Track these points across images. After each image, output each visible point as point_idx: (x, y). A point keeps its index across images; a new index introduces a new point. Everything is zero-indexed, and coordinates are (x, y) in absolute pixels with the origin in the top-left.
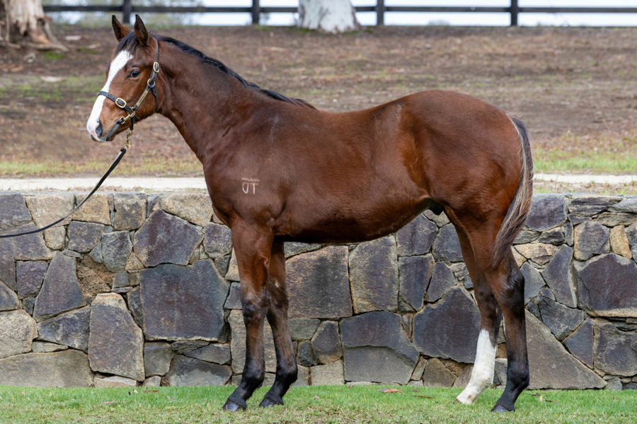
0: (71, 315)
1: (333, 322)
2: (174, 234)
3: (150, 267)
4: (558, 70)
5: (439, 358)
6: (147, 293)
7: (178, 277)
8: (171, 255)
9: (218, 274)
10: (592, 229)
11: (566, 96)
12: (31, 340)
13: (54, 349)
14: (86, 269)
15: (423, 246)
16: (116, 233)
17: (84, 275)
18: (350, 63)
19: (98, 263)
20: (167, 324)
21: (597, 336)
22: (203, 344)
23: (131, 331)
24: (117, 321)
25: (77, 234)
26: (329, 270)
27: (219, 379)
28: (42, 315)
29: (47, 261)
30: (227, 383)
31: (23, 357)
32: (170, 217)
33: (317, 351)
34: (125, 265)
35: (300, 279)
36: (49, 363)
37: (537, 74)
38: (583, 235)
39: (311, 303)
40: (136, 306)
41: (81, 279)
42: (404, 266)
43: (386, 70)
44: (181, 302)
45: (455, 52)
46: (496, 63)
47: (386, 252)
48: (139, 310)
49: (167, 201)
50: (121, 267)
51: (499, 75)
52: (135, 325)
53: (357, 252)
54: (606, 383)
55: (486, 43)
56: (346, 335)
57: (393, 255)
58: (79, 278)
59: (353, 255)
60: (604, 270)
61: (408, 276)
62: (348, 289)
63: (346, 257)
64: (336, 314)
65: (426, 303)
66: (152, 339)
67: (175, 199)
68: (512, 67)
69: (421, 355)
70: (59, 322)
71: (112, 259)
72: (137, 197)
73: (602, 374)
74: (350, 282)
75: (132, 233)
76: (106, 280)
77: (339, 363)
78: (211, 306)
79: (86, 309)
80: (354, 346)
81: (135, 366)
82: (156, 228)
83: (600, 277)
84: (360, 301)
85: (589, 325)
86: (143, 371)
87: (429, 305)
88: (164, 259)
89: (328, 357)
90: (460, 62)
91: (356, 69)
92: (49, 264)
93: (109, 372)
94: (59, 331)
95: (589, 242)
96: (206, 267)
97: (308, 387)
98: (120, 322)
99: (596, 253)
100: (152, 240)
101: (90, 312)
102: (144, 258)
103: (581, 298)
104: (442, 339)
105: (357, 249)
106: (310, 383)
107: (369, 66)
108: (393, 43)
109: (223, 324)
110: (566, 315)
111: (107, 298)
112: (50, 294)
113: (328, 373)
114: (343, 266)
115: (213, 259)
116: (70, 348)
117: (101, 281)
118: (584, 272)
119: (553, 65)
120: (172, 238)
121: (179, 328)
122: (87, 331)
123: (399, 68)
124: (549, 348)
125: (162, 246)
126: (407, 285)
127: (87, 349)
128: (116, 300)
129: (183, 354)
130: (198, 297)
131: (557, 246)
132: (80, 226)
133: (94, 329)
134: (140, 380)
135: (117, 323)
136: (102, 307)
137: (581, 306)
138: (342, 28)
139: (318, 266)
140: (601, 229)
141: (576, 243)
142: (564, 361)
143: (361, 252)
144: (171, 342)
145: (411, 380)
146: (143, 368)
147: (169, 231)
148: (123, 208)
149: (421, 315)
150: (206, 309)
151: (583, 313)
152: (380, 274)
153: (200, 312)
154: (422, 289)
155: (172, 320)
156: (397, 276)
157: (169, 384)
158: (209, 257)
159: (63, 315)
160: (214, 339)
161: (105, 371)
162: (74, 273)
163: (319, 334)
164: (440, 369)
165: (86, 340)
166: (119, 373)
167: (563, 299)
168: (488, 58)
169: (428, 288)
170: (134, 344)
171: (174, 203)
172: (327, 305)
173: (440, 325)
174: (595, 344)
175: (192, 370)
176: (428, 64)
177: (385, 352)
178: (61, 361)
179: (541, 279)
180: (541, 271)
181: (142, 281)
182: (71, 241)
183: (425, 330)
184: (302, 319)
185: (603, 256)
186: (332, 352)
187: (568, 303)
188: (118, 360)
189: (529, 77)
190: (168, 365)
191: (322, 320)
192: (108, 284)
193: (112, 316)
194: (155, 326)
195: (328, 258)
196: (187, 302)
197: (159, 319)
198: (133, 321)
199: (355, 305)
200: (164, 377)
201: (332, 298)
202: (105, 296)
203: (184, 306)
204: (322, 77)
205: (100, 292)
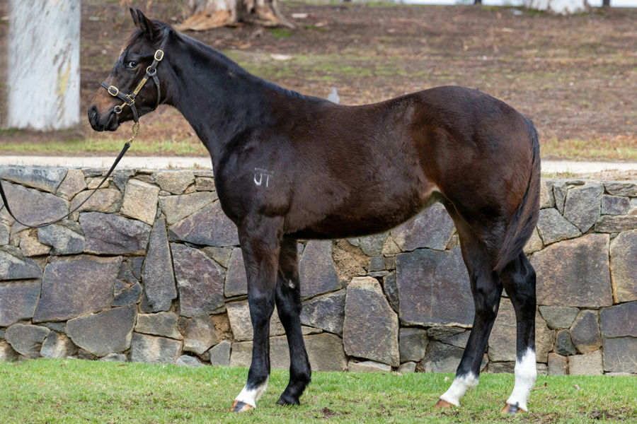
0: (326, 298)
1: (592, 312)
2: (432, 219)
3: (406, 251)
6: (404, 278)
7: (434, 262)
8: (428, 239)
13: (309, 332)
14: (342, 252)
17: (340, 258)
18: (583, 46)
19: (354, 247)
20: (424, 309)
22: (459, 330)
23: (387, 316)
24: (372, 305)
26: (589, 258)
30: (483, 371)
31: (277, 340)
33: (576, 341)
34: (382, 249)
35: (559, 266)
39: (570, 292)
40: (392, 291)
41: (337, 262)
43: (621, 53)
44: (438, 288)
48: (394, 295)
50: (378, 251)
52: (391, 309)
53: (619, 241)
56: (606, 325)
58: (334, 261)
59: (614, 243)
62: (609, 278)
63: (607, 245)
64: (596, 303)
66: (408, 325)
70: (314, 304)
71: (369, 243)
74: (610, 271)
76: (362, 263)
77: (598, 353)
79: (342, 293)
80: (613, 336)
81: (390, 351)
84: (620, 290)
86: (398, 357)
88: (421, 244)
89: (587, 347)
91: (590, 52)
92: (305, 246)
93: (363, 357)
94: (314, 314)
97: (566, 376)
98: (375, 306)
100: (410, 224)
101: (345, 295)
102: (401, 242)
105: (618, 237)
106: (568, 372)
107: (602, 48)
108: (626, 25)
111: (362, 282)
112: (305, 276)
113: (586, 363)
114: (604, 254)
116: (324, 331)
117: (357, 264)
120: (430, 222)
121: (435, 314)
122: (343, 315)
125: (420, 230)
127: (342, 333)
128: (372, 284)
129: (439, 341)
130: (455, 282)
133: (349, 313)
134: (394, 365)
135: (373, 307)
136: (357, 291)
138: (572, 9)
139: (578, 254)
143: (623, 240)
144: (426, 328)
146: (398, 354)
147: (427, 215)
150: (464, 296)
153: (457, 298)
155: (428, 305)
157: (424, 370)
159: (318, 298)
161: (360, 355)
162: (330, 256)
163: (579, 323)
165: (341, 324)
166: (374, 358)
170: (389, 328)
172: (586, 293)
175: (448, 357)
178: (316, 345)
181: (399, 266)
184: (560, 307)
186: (591, 342)
188: (373, 345)
190: (423, 351)
191: (581, 309)
192: (364, 268)
193: (368, 300)
194: (411, 312)
195: (589, 246)
196: (444, 288)
197: (415, 305)
198: (389, 306)
199: (615, 294)
200: (419, 363)
201: (591, 287)
202: (361, 280)
203: (441, 292)
204: (556, 60)
205: (356, 276)
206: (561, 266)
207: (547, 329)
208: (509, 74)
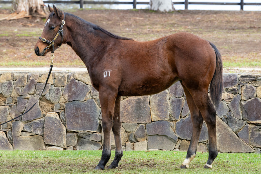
0: (37, 121)
1: (143, 125)
2: (79, 89)
3: (69, 102)
4: (254, 27)
5: (186, 140)
6: (68, 112)
7: (80, 106)
8: (77, 97)
9: (97, 105)
10: (249, 88)
11: (255, 38)
12: (20, 131)
13: (30, 135)
14: (43, 102)
15: (180, 94)
16: (55, 88)
17: (42, 105)
18: (168, 24)
19: (48, 100)
20: (76, 125)
21: (251, 131)
22: (90, 133)
23: (61, 128)
25: (39, 88)
26: (142, 104)
27: (97, 147)
28: (25, 121)
29: (27, 99)
30: (100, 149)
32: (77, 81)
33: (137, 137)
34: (59, 101)
36: (28, 141)
37: (245, 29)
38: (245, 90)
39: (134, 117)
40: (63, 118)
41: (41, 106)
42: (172, 102)
43: (183, 27)
44: (81, 116)
45: (213, 20)
46: (229, 24)
47: (165, 96)
49: (76, 75)
50: (57, 102)
51: (229, 29)
53: (153, 96)
54: (254, 150)
55: (226, 16)
56: (148, 130)
57: (168, 97)
58: (40, 106)
59: (151, 97)
60: (253, 104)
61: (174, 106)
62: (149, 111)
63: (149, 98)
64: (144, 121)
65: (181, 117)
66: (70, 131)
67: (79, 74)
68: (235, 26)
69: (179, 138)
70: (32, 124)
71: (54, 98)
72: (64, 73)
73: (252, 147)
74: (150, 109)
75: (62, 88)
76: (51, 107)
77: (146, 141)
78: (94, 118)
79: (43, 119)
80: (151, 135)
81: (62, 142)
82: (71, 86)
83: (252, 107)
84: (154, 116)
85: (247, 127)
86: (66, 144)
87: (182, 118)
88: (75, 99)
89: (141, 139)
90: (214, 24)
91: (171, 26)
92: (28, 100)
93: (52, 144)
94: (32, 128)
95: (247, 93)
96: (92, 102)
97: (133, 151)
99: (251, 97)
100: (70, 91)
101: (45, 120)
102: (67, 98)
103: (244, 116)
104: (187, 132)
106: (133, 149)
107: (176, 25)
108: (188, 16)
109: (98, 125)
110: (238, 123)
111: (52, 114)
113: (141, 145)
114: (147, 102)
115: (95, 99)
116: (36, 134)
117: (49, 107)
118: (246, 105)
119: (252, 26)
120: (78, 90)
121: (80, 127)
122: (44, 128)
123: (188, 26)
124: (231, 136)
125: (74, 93)
126: (173, 110)
127: (43, 135)
128: (55, 115)
129: (82, 137)
130: (88, 114)
131: (234, 94)
132: (41, 85)
133: (46, 127)
134: (64, 148)
135: (55, 124)
136: (49, 118)
137: (244, 119)
138: (167, 10)
139: (137, 102)
140: (253, 88)
141: (242, 93)
142: (237, 141)
144: (77, 133)
145: (175, 149)
147: (77, 87)
148: (58, 78)
149: (179, 122)
150: (92, 119)
151: (245, 122)
152: (162, 105)
153: (89, 120)
154: (179, 111)
155: (77, 123)
156: (169, 106)
157: (76, 149)
158: (93, 98)
159: (34, 121)
160: (95, 131)
161: (50, 144)
162: (38, 104)
163: (138, 130)
164: (187, 144)
165: (43, 131)
166: (56, 145)
167: (237, 116)
168: (226, 22)
169: (182, 111)
170: (62, 133)
171: (79, 76)
172: (140, 118)
173: (186, 126)
174: (250, 135)
175: (86, 144)
176: (201, 25)
177: (164, 137)
178: (33, 140)
179: (228, 108)
180: (228, 104)
181: (66, 108)
182: (37, 91)
183: (180, 128)
184: (130, 123)
185: (253, 98)
186: (143, 137)
187: (239, 118)
188: (56, 140)
189: (241, 30)
190: (76, 142)
191: (139, 124)
192: (52, 109)
193: (54, 121)
194: (71, 126)
195: (141, 99)
196: (84, 116)
197: (73, 123)
198: (62, 124)
199: (152, 118)
200: (74, 147)
201: (143, 115)
202: (51, 113)
203: (83, 118)
204: (156, 30)
205: (49, 112)
206: (130, 107)
207: (125, 132)
208: (136, 35)
